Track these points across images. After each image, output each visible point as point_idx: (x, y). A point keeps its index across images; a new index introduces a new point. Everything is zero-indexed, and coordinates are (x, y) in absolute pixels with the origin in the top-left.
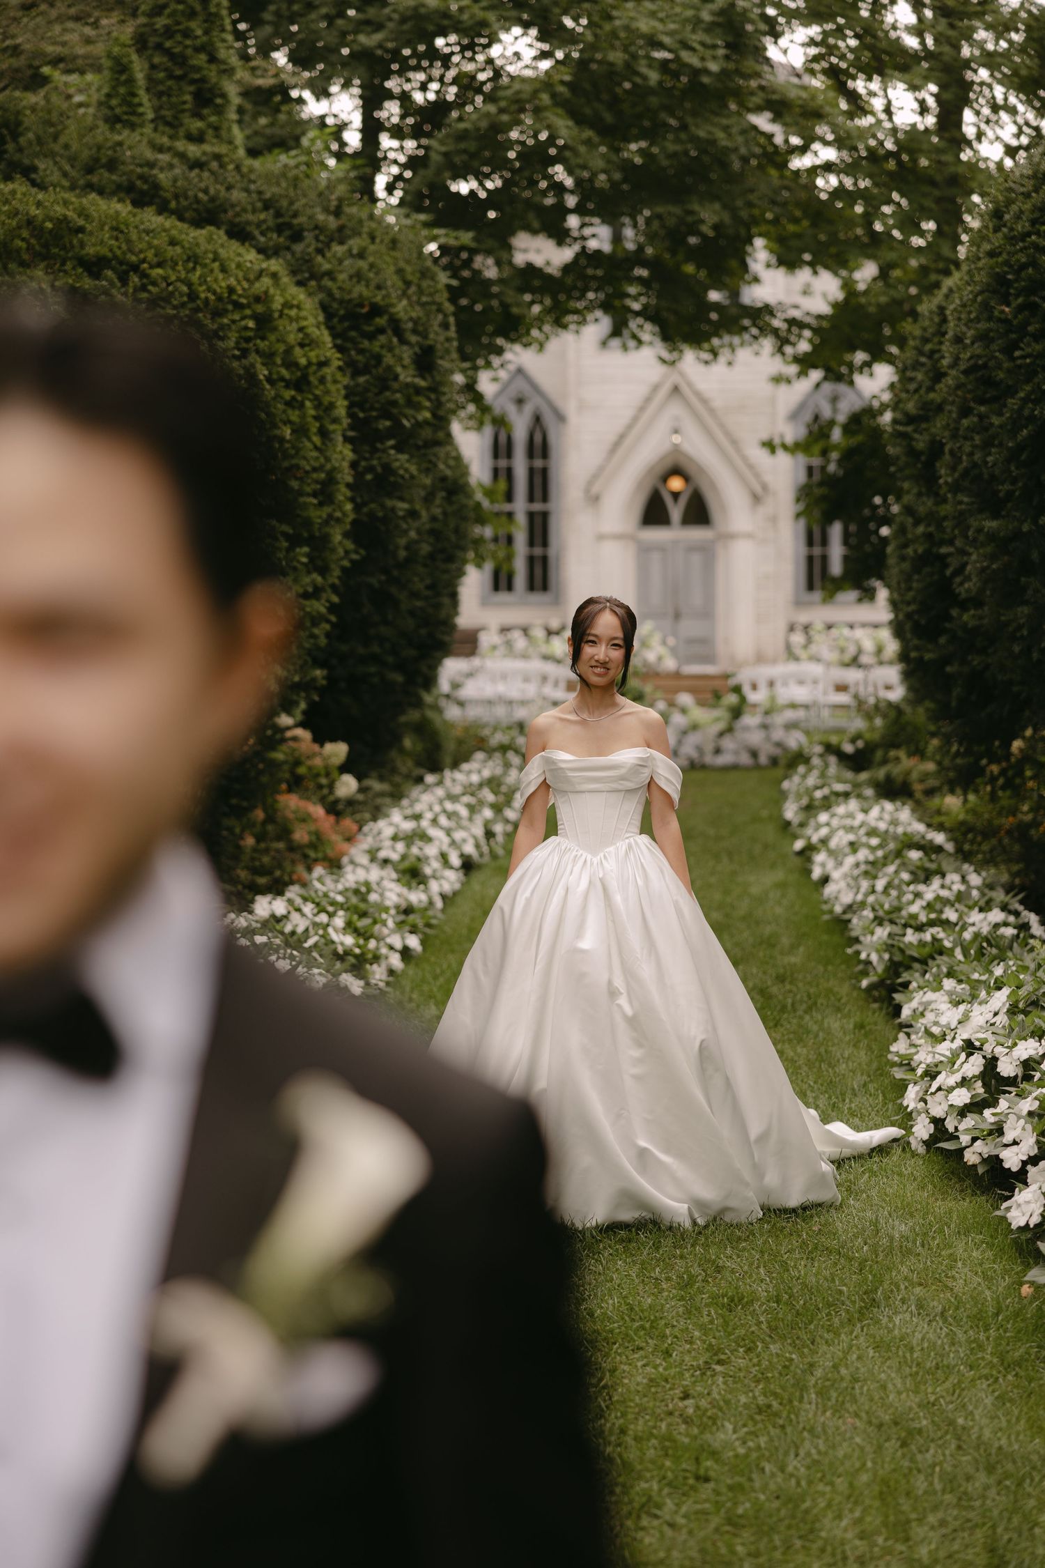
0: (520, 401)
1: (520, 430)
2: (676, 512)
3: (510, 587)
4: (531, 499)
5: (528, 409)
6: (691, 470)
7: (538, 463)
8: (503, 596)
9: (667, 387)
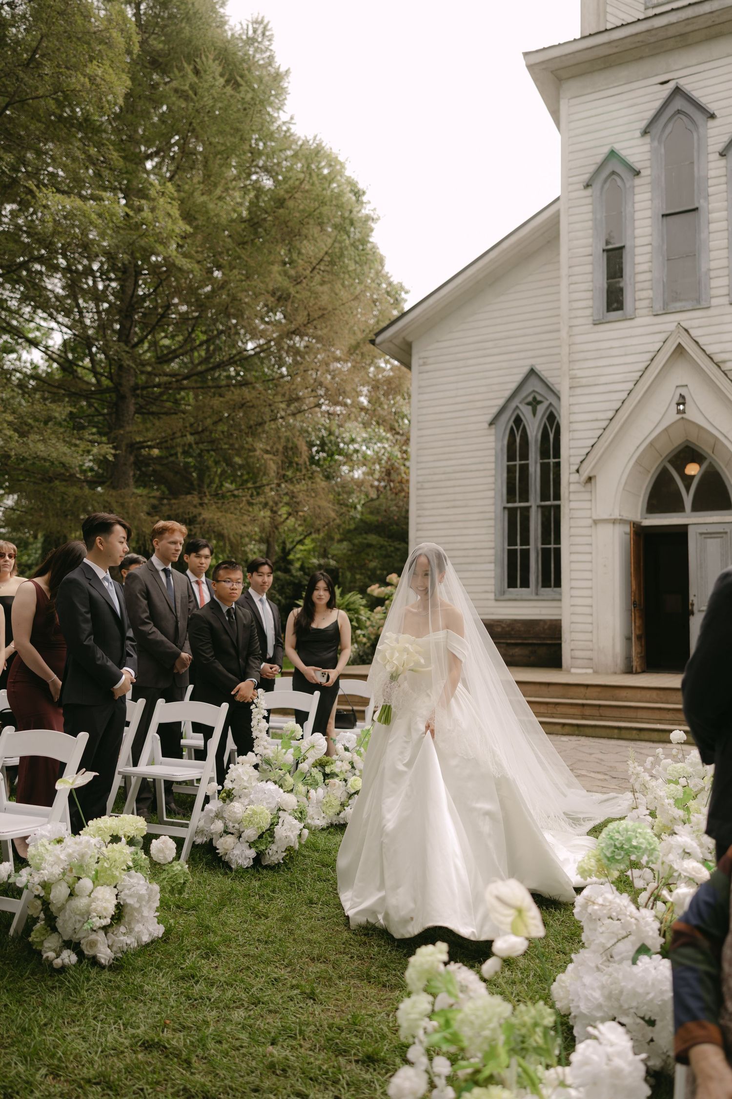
0: (534, 403)
1: (534, 431)
2: (688, 500)
3: (525, 584)
4: (544, 496)
5: (541, 409)
6: (705, 448)
7: (552, 461)
8: (519, 591)
9: (670, 347)
